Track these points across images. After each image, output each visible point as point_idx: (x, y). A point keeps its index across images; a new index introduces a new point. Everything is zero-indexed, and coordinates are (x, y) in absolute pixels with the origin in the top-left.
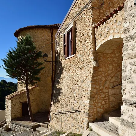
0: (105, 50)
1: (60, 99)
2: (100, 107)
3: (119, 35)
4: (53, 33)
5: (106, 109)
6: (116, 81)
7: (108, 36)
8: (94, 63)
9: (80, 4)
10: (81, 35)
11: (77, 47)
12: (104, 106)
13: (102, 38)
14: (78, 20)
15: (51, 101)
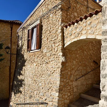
0: (72, 47)
1: (23, 90)
2: (66, 99)
3: (93, 36)
4: (12, 27)
5: (71, 100)
6: (78, 74)
7: (80, 35)
8: (63, 59)
9: (48, 5)
10: (48, 32)
11: (42, 43)
12: (69, 98)
13: (73, 37)
14: (45, 18)
15: (12, 91)
